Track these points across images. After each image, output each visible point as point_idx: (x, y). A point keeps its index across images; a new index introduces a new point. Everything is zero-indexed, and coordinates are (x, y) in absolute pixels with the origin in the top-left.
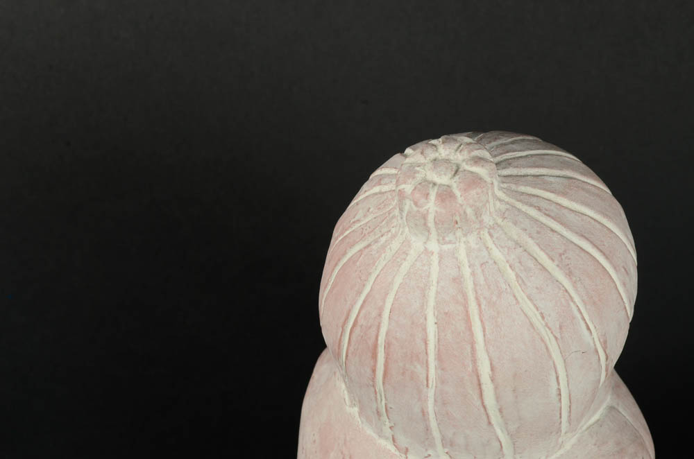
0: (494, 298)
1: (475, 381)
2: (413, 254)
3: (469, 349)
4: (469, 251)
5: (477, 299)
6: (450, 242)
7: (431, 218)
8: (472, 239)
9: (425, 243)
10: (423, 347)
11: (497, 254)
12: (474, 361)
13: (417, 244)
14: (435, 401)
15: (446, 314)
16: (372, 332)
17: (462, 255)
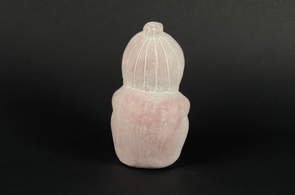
0: (167, 47)
1: (166, 64)
2: (150, 41)
3: (164, 57)
4: (161, 39)
5: (164, 47)
6: (157, 38)
7: (154, 31)
8: (161, 37)
9: (152, 38)
10: (155, 58)
11: (166, 40)
12: (165, 59)
13: (150, 39)
14: (157, 70)
15: (159, 50)
16: (144, 58)
17: (160, 40)
